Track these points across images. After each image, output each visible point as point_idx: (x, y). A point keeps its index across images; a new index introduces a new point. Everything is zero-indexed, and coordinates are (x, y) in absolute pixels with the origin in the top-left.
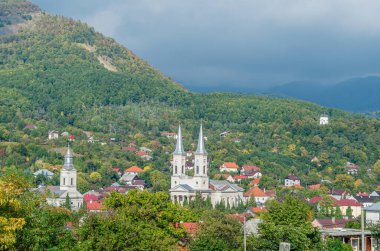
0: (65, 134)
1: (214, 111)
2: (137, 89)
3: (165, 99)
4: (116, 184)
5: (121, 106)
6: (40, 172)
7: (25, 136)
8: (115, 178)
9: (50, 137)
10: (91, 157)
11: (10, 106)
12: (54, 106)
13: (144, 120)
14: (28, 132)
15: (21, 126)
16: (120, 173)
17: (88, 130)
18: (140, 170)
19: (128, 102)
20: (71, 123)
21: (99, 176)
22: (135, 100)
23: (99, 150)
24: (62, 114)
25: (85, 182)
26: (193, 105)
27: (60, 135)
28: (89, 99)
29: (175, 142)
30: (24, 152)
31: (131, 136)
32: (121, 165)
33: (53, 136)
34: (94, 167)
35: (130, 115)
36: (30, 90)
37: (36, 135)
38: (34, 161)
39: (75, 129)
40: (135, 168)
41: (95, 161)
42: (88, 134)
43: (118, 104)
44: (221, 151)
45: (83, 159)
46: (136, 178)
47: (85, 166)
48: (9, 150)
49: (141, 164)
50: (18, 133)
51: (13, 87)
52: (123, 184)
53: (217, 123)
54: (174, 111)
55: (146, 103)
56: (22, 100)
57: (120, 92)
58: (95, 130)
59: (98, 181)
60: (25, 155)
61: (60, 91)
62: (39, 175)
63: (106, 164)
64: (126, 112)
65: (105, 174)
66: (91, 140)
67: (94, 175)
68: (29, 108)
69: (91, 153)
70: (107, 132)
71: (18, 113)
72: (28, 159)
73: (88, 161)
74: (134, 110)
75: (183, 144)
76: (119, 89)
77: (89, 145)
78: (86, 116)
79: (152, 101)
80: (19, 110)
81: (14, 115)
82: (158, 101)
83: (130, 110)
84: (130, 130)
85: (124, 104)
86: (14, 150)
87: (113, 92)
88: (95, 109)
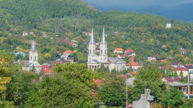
0: (32, 33)
1: (110, 21)
2: (70, 9)
3: (84, 15)
4: (59, 60)
5: (61, 18)
6: (18, 53)
7: (10, 34)
8: (58, 56)
9: (23, 35)
10: (45, 45)
11: (2, 18)
12: (25, 18)
13: (73, 25)
14: (11, 32)
15: (8, 29)
16: (61, 54)
17: (44, 31)
18: (71, 52)
19: (65, 16)
20: (35, 27)
21: (50, 55)
22: (69, 15)
23: (50, 41)
24: (30, 22)
25: (43, 58)
26: (99, 18)
27: (29, 34)
28: (44, 15)
29: (90, 37)
30: (10, 43)
31: (66, 34)
32: (61, 49)
33: (25, 34)
34: (47, 51)
35: (66, 23)
36: (12, 10)
37: (16, 34)
38: (15, 47)
39: (37, 31)
40: (69, 51)
41: (47, 47)
42: (43, 33)
43: (59, 17)
44: (114, 42)
45: (41, 46)
46: (69, 56)
47: (42, 50)
48: (2, 42)
49: (72, 49)
50: (6, 33)
51: (3, 8)
52: (63, 60)
53: (112, 27)
54: (89, 21)
55: (74, 17)
56: (8, 15)
57: (61, 11)
58: (47, 31)
59: (49, 58)
60: (11, 44)
61: (28, 10)
62: (18, 55)
63: (53, 49)
64: (64, 21)
65: (53, 54)
66: (45, 36)
67: (47, 55)
68: (12, 19)
69: (46, 43)
70: (54, 32)
71: (7, 22)
72: (12, 46)
73: (44, 47)
74: (68, 20)
75: (94, 39)
76: (60, 9)
77: (44, 39)
78: (43, 24)
79: (78, 16)
80: (7, 20)
81: (4, 23)
82: (81, 16)
83: (66, 20)
84: (66, 31)
85: (63, 17)
86: (4, 41)
87: (57, 11)
88: (47, 20)
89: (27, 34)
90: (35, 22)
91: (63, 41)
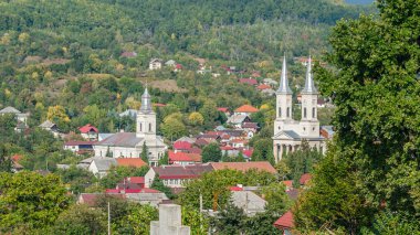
0: (171, 63)
3: (305, 15)
4: (221, 128)
5: (248, 24)
6: (126, 113)
7: (120, 66)
8: (221, 120)
9: (151, 67)
10: (196, 93)
11: (109, 27)
12: (163, 27)
13: (276, 42)
14: (124, 62)
15: (118, 54)
16: (228, 114)
17: (203, 57)
18: (256, 110)
19: (258, 20)
20: (184, 48)
21: (200, 118)
22: (267, 15)
23: (208, 83)
24: (173, 36)
25: (182, 124)
27: (163, 64)
28: (208, 17)
30: (114, 87)
31: (255, 64)
32: (231, 103)
33: (155, 66)
34: (197, 106)
35: (259, 36)
36: (135, 7)
37: (133, 65)
38: (124, 98)
39: (188, 56)
40: (249, 107)
41: (198, 99)
42: (202, 61)
43: (245, 22)
45: (186, 95)
46: (247, 119)
47: (187, 105)
48: (95, 85)
49: (257, 101)
50: (112, 62)
51: (114, 2)
52: (231, 129)
54: (315, 30)
55: (280, 21)
56: (123, 20)
57: (247, 7)
58: (212, 57)
59: (198, 123)
60: (116, 90)
61: (172, 7)
64: (255, 32)
65: (208, 115)
66: (202, 71)
67: (194, 116)
68: (133, 29)
69: (197, 87)
70: (227, 59)
71: (118, 37)
72: (118, 96)
73: (190, 98)
76: (246, 3)
77: (198, 77)
78: (202, 39)
79: (289, 18)
80: (119, 32)
81: (113, 39)
82: (296, 17)
83: (260, 30)
84: (256, 56)
85: (252, 22)
86: (102, 84)
87: (238, 8)
88: (214, 29)
89: (159, 65)
90: (186, 35)
91: (242, 81)
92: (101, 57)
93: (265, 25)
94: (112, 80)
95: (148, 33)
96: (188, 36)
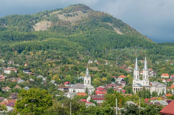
0: (96, 61)
1: (163, 51)
2: (129, 41)
3: (142, 46)
4: (113, 83)
5: (122, 49)
6: (80, 77)
7: (78, 62)
8: (113, 80)
9: (89, 62)
10: (104, 71)
11: (75, 49)
12: (93, 50)
13: (131, 55)
14: (80, 61)
15: (78, 58)
16: (116, 78)
17: (107, 59)
19: (125, 47)
20: (100, 57)
21: (106, 79)
22: (129, 46)
23: (109, 68)
24: (97, 52)
25: (100, 82)
26: (154, 48)
27: (93, 61)
28: (108, 46)
29: (144, 64)
31: (125, 62)
32: (117, 75)
34: (105, 75)
35: (126, 53)
36: (83, 43)
37: (83, 61)
38: (80, 73)
39: (101, 59)
40: (123, 76)
41: (105, 73)
42: (106, 61)
44: (163, 69)
45: (101, 72)
46: (122, 80)
47: (101, 75)
48: (70, 68)
49: (126, 74)
50: (76, 61)
51: (76, 41)
52: (117, 84)
53: (164, 56)
54: (145, 51)
55: (133, 48)
56: (80, 47)
57: (122, 43)
58: (110, 60)
59: (105, 81)
60: (77, 70)
61: (96, 43)
63: (109, 74)
64: (124, 51)
65: (109, 78)
66: (107, 64)
67: (104, 79)
68: (83, 50)
69: (105, 69)
70: (115, 60)
71: (78, 53)
72: (78, 72)
73: (103, 73)
75: (147, 65)
76: (121, 42)
77: (105, 66)
78: (107, 54)
79: (136, 47)
80: (78, 51)
81: (76, 53)
82: (138, 47)
83: (126, 51)
84: (125, 59)
85: (123, 48)
86: (72, 68)
87: (119, 43)
88: (110, 50)
89: (92, 62)
90: (101, 52)
91: (120, 67)
92: (72, 59)
93: (128, 49)
94: (76, 66)
95: (88, 51)
96: (102, 53)
